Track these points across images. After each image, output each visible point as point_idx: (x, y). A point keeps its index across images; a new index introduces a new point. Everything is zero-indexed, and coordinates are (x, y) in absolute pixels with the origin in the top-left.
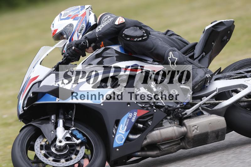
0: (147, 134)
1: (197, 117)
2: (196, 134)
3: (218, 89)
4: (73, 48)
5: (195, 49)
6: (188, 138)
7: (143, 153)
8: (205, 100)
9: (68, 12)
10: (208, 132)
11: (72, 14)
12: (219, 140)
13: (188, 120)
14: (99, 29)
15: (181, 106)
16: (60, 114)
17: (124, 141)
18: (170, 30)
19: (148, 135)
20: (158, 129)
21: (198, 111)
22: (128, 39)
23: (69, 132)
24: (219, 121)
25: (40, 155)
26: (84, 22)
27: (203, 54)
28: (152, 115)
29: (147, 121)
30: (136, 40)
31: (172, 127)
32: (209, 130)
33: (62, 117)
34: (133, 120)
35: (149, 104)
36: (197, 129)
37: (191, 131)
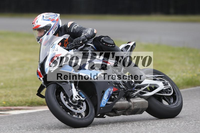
2: (135, 108)
4: (81, 42)
8: (142, 89)
9: (48, 16)
11: (51, 18)
22: (104, 44)
30: (109, 46)
34: (111, 93)
37: (134, 106)
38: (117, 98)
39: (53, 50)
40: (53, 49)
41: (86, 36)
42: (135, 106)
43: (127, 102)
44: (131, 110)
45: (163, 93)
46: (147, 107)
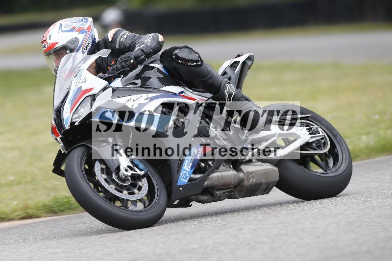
2: (252, 183)
4: (132, 61)
9: (70, 23)
11: (76, 25)
17: (188, 179)
20: (218, 171)
22: (180, 62)
30: (189, 64)
36: (254, 177)
37: (248, 179)
38: (212, 165)
39: (77, 82)
40: (77, 80)
41: (144, 49)
42: (250, 179)
43: (235, 172)
44: (244, 186)
45: (309, 149)
46: (277, 179)
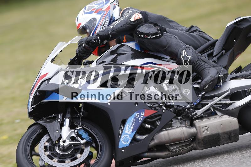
0: (154, 135)
1: (208, 118)
2: (206, 135)
3: (231, 89)
4: (84, 45)
5: (215, 47)
6: (199, 139)
7: (152, 154)
8: (216, 100)
9: (92, 5)
10: (219, 133)
11: (96, 7)
12: (232, 141)
13: (199, 120)
14: (113, 25)
15: (191, 106)
16: (67, 113)
17: (129, 141)
18: (193, 25)
19: (156, 136)
20: (166, 130)
21: (209, 112)
22: (142, 36)
23: (74, 131)
24: (231, 122)
25: (44, 156)
26: (108, 16)
27: (223, 52)
28: (160, 115)
29: (155, 121)
30: (149, 37)
31: (181, 128)
32: (220, 131)
33: (69, 115)
34: (140, 120)
35: (158, 104)
36: (207, 130)
37: (201, 133)
